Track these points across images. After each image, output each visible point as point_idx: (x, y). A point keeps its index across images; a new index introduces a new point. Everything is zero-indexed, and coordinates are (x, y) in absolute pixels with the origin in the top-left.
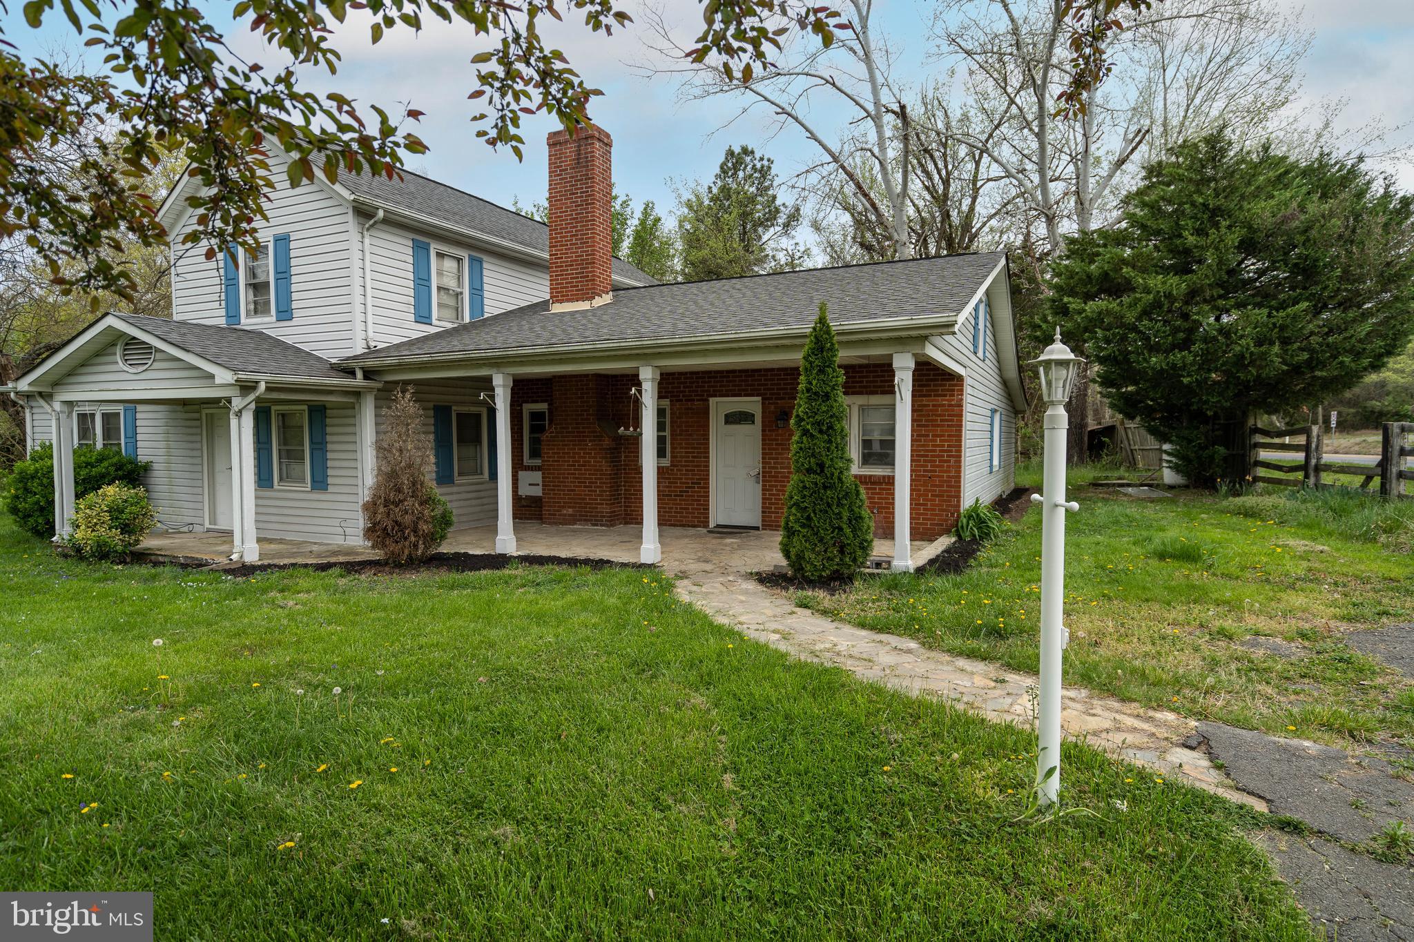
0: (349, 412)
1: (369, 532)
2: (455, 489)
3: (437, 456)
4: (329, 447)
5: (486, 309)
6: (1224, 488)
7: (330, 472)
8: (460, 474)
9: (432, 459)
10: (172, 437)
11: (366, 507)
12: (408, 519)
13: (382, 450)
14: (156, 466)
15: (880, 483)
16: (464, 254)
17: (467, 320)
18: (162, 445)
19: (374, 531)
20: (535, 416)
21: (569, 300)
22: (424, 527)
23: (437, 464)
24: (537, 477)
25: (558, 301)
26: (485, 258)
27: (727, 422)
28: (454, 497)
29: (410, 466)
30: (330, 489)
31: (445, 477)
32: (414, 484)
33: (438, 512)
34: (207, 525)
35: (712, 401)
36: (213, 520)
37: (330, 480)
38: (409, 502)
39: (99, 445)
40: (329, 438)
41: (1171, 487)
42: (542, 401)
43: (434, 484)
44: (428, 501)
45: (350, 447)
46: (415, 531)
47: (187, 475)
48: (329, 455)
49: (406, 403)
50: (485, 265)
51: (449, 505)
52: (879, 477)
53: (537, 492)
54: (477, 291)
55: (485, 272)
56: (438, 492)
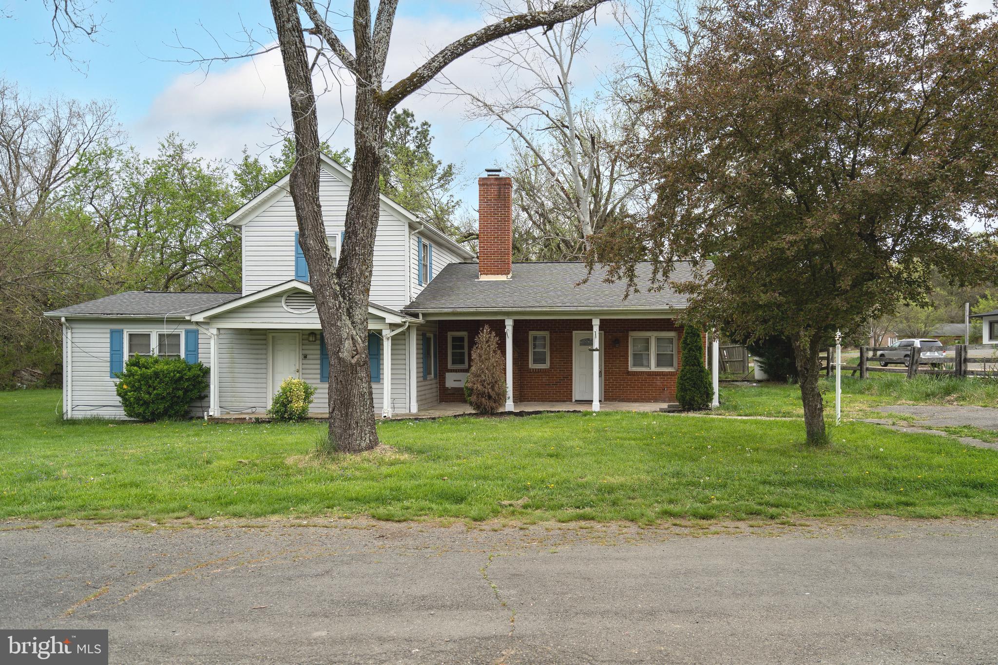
0: (401, 337)
3: (423, 363)
5: (432, 274)
6: (791, 380)
10: (236, 351)
15: (667, 375)
16: (428, 243)
17: (428, 281)
18: (226, 356)
20: (456, 339)
21: (492, 274)
23: (424, 368)
24: (458, 376)
25: (484, 274)
26: (432, 244)
27: (581, 345)
35: (574, 332)
39: (156, 353)
41: (759, 381)
42: (464, 331)
47: (252, 376)
50: (432, 249)
52: (667, 372)
54: (430, 264)
55: (432, 253)
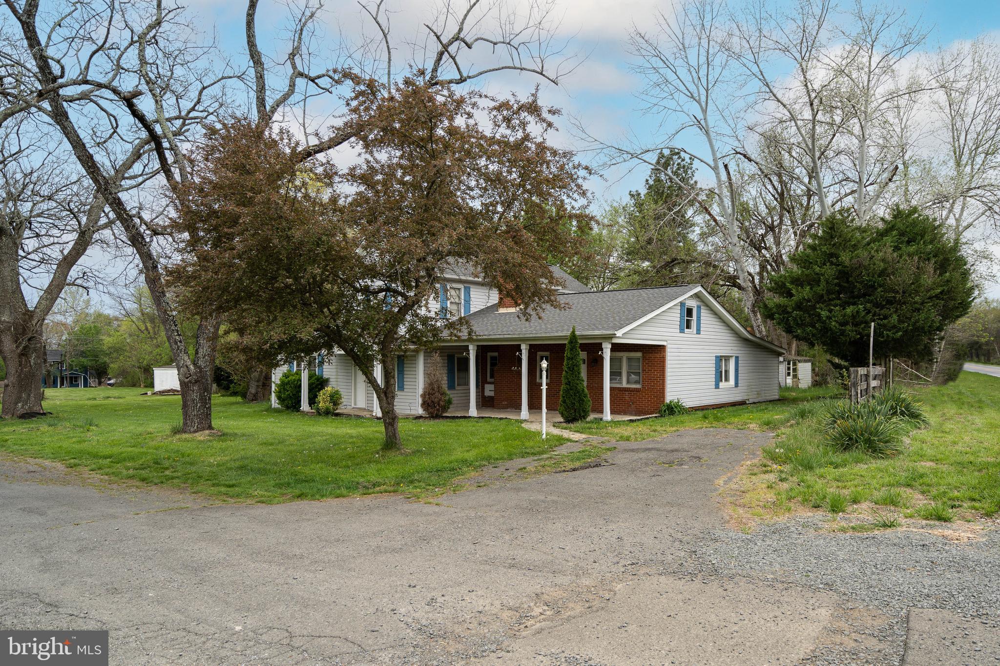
0: (414, 358)
1: (423, 405)
2: (455, 392)
3: (448, 377)
4: (405, 372)
5: (471, 309)
7: (405, 383)
8: (458, 385)
9: (445, 378)
10: (339, 367)
11: (422, 396)
12: (436, 400)
13: (427, 374)
14: (331, 380)
15: (634, 391)
16: (461, 286)
17: (463, 316)
18: (335, 370)
19: (425, 405)
20: (493, 358)
21: (505, 307)
22: (442, 403)
23: (448, 380)
24: (492, 387)
25: (501, 307)
26: (471, 286)
28: (456, 395)
29: (437, 381)
30: (405, 390)
31: (451, 387)
32: (439, 387)
33: (447, 398)
34: (353, 406)
36: (355, 404)
37: (405, 387)
38: (437, 394)
40: (405, 369)
42: (496, 352)
43: (446, 389)
44: (443, 394)
45: (414, 373)
46: (439, 405)
47: (345, 384)
48: (405, 376)
49: (437, 357)
50: (471, 289)
51: (451, 396)
52: (634, 388)
53: (492, 394)
54: (468, 301)
55: (471, 293)
56: (448, 392)
